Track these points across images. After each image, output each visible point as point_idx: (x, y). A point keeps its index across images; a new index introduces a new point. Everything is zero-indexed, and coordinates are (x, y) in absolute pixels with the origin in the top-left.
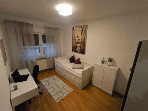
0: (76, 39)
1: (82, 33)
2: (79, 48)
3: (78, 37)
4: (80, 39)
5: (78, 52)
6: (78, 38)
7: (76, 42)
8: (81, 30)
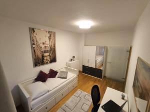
0: (41, 47)
1: (50, 39)
2: (48, 57)
3: (43, 43)
4: (48, 46)
5: (47, 63)
6: (45, 45)
7: (42, 51)
8: (48, 35)
